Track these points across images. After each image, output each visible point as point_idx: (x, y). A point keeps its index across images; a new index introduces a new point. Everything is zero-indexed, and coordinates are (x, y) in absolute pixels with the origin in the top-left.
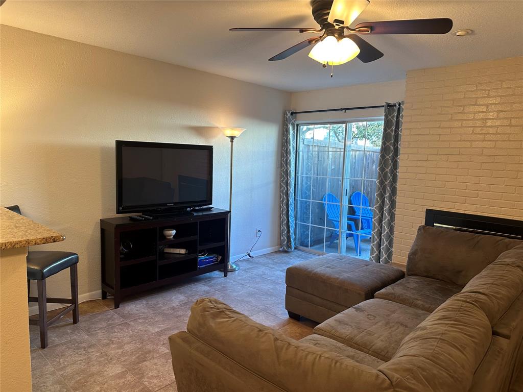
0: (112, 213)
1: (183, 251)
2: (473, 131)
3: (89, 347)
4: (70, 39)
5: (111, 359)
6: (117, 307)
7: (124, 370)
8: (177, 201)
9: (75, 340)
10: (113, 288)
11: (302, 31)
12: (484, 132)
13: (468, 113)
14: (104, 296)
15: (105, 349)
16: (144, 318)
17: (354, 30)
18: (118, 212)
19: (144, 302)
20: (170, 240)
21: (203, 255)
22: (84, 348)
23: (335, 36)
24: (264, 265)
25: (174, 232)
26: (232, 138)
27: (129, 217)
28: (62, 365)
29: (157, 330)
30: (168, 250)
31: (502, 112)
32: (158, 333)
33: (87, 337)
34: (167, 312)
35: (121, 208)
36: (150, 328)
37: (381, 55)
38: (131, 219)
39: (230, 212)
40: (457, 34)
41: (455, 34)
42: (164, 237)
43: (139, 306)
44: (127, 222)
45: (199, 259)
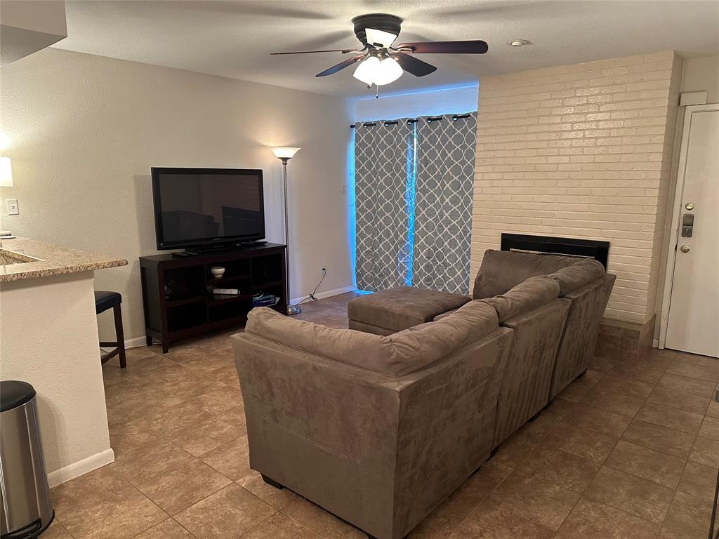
0: (153, 251)
1: (235, 292)
2: (548, 145)
3: (144, 386)
4: (92, 53)
5: (168, 394)
6: (165, 351)
7: (183, 401)
8: (223, 235)
9: (126, 381)
10: (159, 332)
11: (344, 52)
12: (558, 146)
13: (543, 124)
14: (149, 343)
15: (159, 387)
16: (197, 360)
17: (397, 50)
18: (159, 249)
19: (196, 346)
20: (219, 280)
21: (258, 296)
22: (138, 387)
23: (377, 56)
24: (330, 307)
25: (222, 270)
26: (285, 159)
27: (172, 254)
28: (119, 401)
29: (212, 369)
30: (216, 291)
31: (576, 123)
32: (213, 371)
33: (138, 378)
34: (222, 354)
35: (162, 244)
36: (205, 368)
37: (435, 69)
38: (174, 255)
39: (286, 246)
40: (513, 44)
41: (511, 44)
42: (212, 276)
43: (189, 350)
44: (170, 258)
45: (254, 300)
